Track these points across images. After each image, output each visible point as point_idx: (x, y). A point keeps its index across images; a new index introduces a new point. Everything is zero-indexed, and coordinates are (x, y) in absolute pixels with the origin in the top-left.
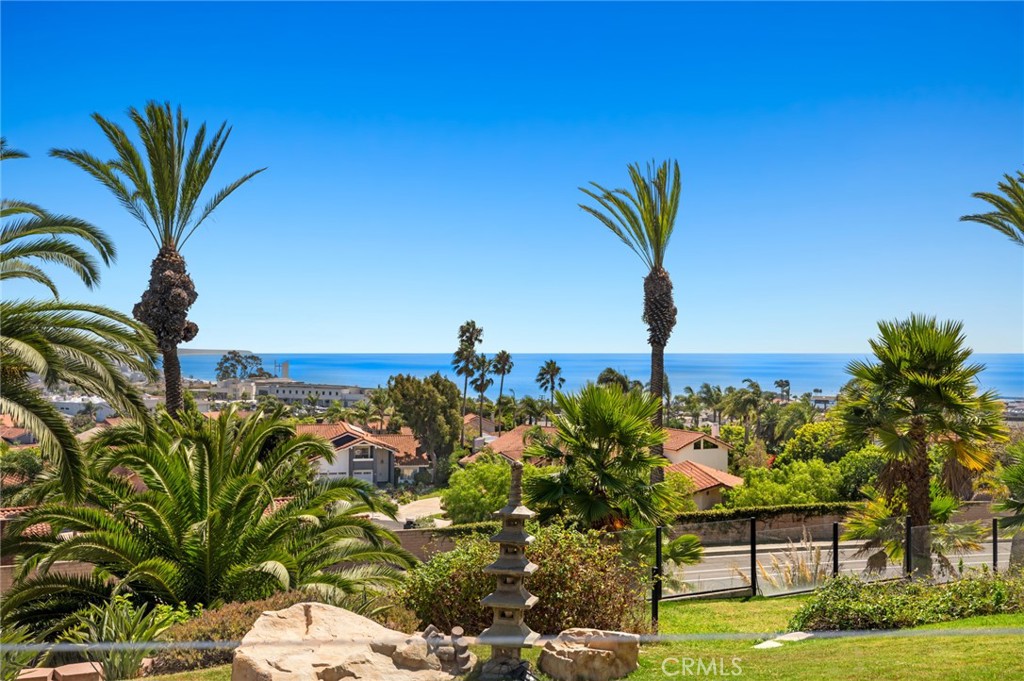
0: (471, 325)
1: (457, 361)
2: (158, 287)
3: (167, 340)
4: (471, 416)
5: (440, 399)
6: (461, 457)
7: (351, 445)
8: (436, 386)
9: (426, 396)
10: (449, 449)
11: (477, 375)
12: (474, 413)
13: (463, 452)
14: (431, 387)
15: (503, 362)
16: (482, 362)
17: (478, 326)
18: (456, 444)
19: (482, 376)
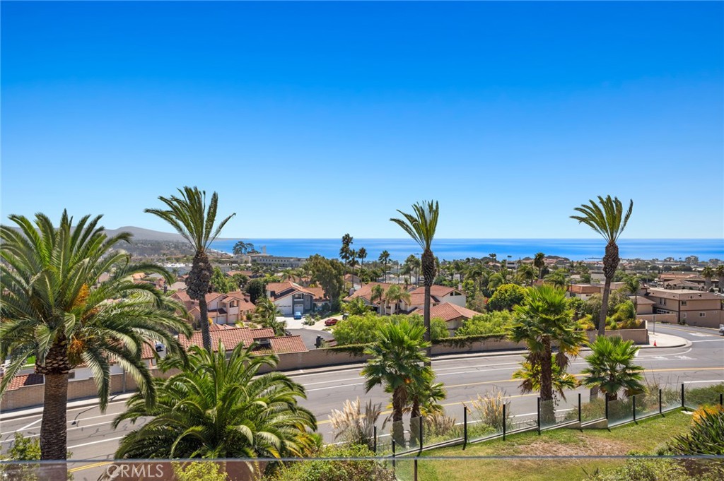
0: (348, 235)
1: (342, 253)
2: (196, 271)
3: (201, 295)
4: (348, 275)
5: (334, 272)
6: (344, 297)
7: (293, 293)
8: (332, 266)
9: (327, 270)
10: (338, 294)
11: (351, 259)
12: (350, 273)
13: (344, 295)
14: (330, 266)
15: (362, 253)
16: (353, 253)
17: (350, 236)
18: (341, 292)
19: (353, 259)
